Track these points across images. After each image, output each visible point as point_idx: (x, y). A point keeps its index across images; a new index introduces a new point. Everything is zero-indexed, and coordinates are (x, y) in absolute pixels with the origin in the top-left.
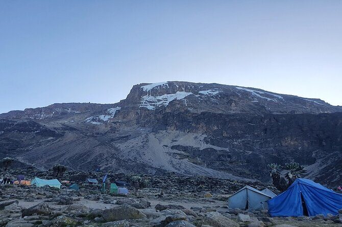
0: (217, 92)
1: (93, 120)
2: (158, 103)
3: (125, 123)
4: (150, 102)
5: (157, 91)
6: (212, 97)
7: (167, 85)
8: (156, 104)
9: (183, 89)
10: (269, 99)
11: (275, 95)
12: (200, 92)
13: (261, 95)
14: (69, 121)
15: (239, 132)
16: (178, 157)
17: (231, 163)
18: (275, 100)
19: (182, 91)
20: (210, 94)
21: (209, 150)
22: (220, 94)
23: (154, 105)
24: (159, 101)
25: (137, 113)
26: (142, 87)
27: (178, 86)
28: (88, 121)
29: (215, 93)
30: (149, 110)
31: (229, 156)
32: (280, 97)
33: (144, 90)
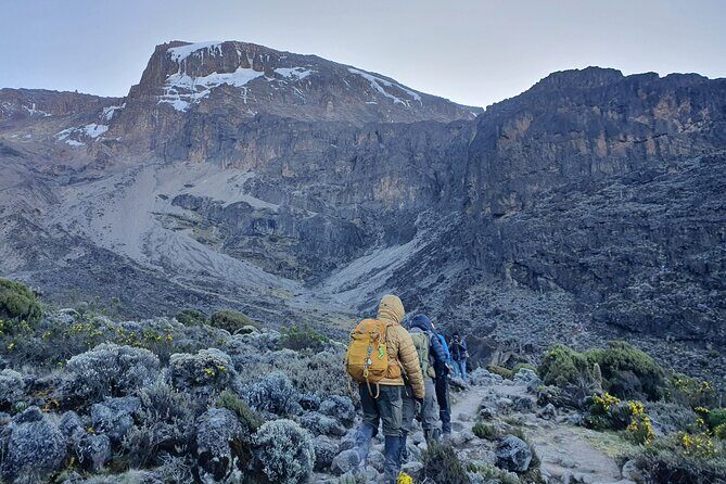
0: (307, 73)
1: (73, 136)
2: (198, 96)
3: (127, 144)
4: (182, 91)
5: (198, 60)
6: (296, 84)
7: (220, 47)
8: (192, 96)
9: (251, 61)
10: (397, 100)
11: (409, 92)
12: (278, 71)
13: (385, 88)
14: (21, 136)
15: (312, 167)
16: (175, 223)
17: (273, 240)
18: (407, 104)
19: (248, 66)
20: (293, 76)
21: (239, 206)
22: (311, 77)
23: (188, 100)
24: (200, 88)
25: (153, 119)
26: (169, 50)
27: (239, 53)
28: (61, 138)
29: (302, 75)
30: (175, 112)
31: (272, 224)
32: (417, 97)
33: (173, 58)
